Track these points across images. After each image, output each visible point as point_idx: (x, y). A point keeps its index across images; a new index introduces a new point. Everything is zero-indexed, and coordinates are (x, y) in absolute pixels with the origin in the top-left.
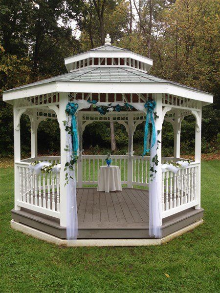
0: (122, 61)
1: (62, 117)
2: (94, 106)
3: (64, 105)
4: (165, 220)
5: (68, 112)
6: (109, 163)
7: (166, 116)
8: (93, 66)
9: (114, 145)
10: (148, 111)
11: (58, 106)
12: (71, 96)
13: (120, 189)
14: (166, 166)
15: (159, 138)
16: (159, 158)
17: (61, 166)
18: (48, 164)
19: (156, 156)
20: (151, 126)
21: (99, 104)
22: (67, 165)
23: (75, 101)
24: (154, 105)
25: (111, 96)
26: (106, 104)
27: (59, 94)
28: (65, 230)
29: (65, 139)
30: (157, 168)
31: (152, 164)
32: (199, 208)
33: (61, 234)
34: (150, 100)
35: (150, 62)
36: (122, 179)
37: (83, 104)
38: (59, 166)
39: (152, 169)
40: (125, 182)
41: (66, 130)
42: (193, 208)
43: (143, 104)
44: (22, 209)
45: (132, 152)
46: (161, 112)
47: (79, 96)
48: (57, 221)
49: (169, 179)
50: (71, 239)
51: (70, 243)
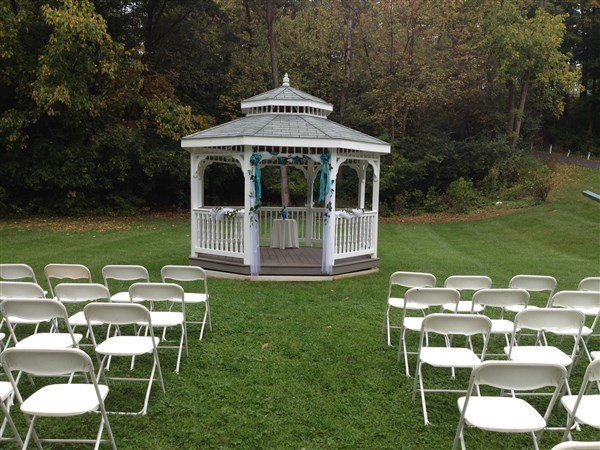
0: (301, 109)
1: (246, 167)
2: (276, 158)
3: (248, 156)
4: (337, 261)
5: (252, 162)
6: (284, 217)
7: (340, 167)
8: (272, 113)
9: (285, 197)
10: (324, 162)
11: (243, 157)
12: (254, 148)
13: (297, 246)
14: (339, 213)
15: (334, 187)
16: (333, 206)
17: (245, 211)
18: (231, 210)
19: (330, 203)
20: (326, 176)
21: (281, 155)
22: (251, 209)
23: (258, 153)
24: (329, 157)
25: (291, 150)
26: (286, 155)
27: (243, 146)
28: (249, 267)
29: (249, 187)
30: (330, 213)
31: (327, 210)
32: (375, 257)
33: (245, 271)
34: (325, 153)
35: (330, 108)
36: (300, 236)
37: (266, 155)
38: (243, 211)
39: (326, 215)
40: (303, 239)
41: (252, 178)
42: (369, 256)
43: (320, 155)
44: (199, 254)
45: (312, 203)
46: (335, 165)
47: (262, 148)
48: (241, 260)
49: (342, 224)
50: (254, 275)
51: (252, 278)
